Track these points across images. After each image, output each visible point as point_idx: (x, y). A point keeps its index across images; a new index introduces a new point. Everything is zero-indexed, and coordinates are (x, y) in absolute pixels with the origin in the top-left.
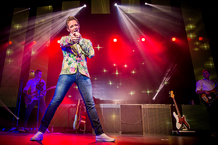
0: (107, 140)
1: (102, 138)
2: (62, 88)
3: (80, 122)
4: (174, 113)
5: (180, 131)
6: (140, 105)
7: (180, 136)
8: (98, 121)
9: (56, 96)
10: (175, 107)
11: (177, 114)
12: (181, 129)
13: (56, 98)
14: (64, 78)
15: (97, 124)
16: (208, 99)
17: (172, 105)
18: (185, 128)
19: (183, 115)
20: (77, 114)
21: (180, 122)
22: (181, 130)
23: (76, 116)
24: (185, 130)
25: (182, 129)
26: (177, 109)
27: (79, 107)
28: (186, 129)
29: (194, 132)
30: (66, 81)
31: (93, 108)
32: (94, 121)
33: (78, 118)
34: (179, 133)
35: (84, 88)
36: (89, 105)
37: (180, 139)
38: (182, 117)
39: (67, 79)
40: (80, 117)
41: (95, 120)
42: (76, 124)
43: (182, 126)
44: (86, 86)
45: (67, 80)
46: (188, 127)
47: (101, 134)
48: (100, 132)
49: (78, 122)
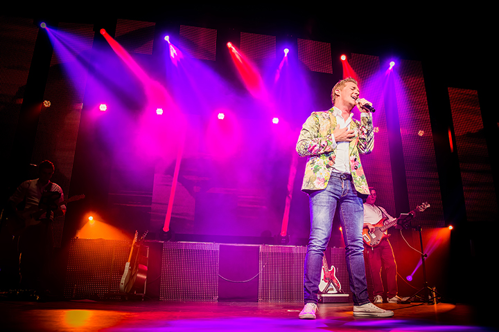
1: (367, 310)
3: (135, 278)
6: (257, 245)
7: (322, 303)
12: (325, 291)
15: (360, 285)
16: (371, 238)
18: (332, 289)
19: (332, 267)
20: (131, 262)
21: (325, 280)
22: (326, 293)
23: (128, 264)
24: (333, 293)
25: (328, 290)
27: (134, 246)
28: (335, 291)
29: (347, 295)
31: (359, 254)
33: (131, 270)
34: (322, 298)
37: (323, 308)
38: (330, 269)
40: (136, 269)
41: (359, 277)
42: (127, 282)
43: (329, 285)
46: (337, 288)
49: (131, 276)
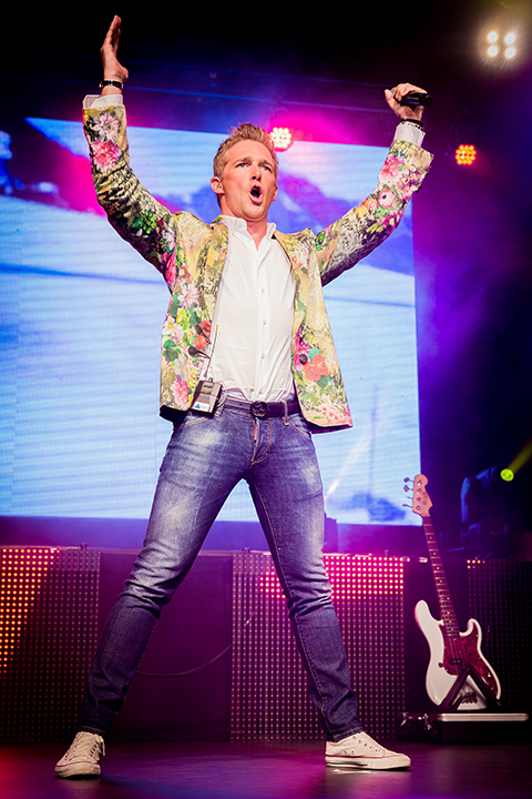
0: (371, 764)
1: (349, 753)
2: (186, 512)
4: (422, 610)
5: (446, 717)
8: (337, 674)
9: (159, 555)
10: (432, 569)
11: (436, 614)
12: (450, 704)
13: (159, 564)
14: (193, 464)
15: (332, 688)
17: (415, 560)
18: (472, 697)
19: (472, 622)
21: (449, 664)
22: (453, 709)
25: (460, 701)
26: (439, 582)
28: (480, 704)
29: (522, 717)
30: (204, 481)
31: (318, 607)
32: (321, 672)
35: (285, 511)
36: (300, 594)
37: (443, 761)
38: (465, 630)
39: (206, 468)
41: (325, 667)
43: (461, 683)
44: (296, 501)
45: (209, 473)
46: (489, 692)
47: (346, 736)
48: (343, 725)
